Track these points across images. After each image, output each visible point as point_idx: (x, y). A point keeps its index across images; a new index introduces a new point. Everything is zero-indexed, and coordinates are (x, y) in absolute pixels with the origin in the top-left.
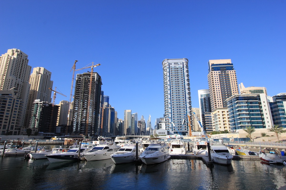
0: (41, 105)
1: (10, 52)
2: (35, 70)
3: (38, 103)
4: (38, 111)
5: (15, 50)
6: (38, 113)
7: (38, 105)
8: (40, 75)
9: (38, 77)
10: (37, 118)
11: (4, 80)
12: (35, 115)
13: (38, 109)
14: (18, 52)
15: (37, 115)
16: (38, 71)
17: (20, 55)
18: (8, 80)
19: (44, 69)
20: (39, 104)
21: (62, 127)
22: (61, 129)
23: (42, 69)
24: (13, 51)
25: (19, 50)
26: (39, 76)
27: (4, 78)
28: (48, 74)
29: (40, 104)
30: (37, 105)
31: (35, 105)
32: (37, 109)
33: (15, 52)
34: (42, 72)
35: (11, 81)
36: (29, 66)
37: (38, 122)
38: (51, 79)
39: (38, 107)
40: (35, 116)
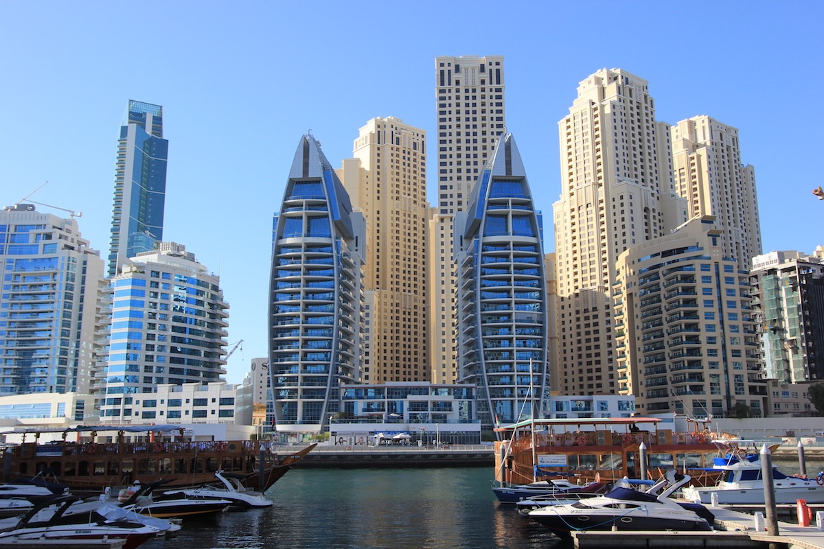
0: (792, 274)
1: (587, 91)
2: (679, 134)
3: (772, 271)
4: (784, 304)
5: (603, 74)
6: (785, 314)
7: (777, 279)
8: (702, 152)
9: (695, 161)
10: (788, 336)
11: (603, 205)
12: (777, 324)
13: (783, 294)
14: (616, 79)
15: (786, 324)
16: (687, 136)
17: (626, 87)
18: (618, 198)
19: (710, 120)
20: (779, 273)
23: (701, 122)
24: (598, 81)
25: (618, 72)
26: (699, 156)
27: (602, 197)
28: (727, 141)
29: (784, 270)
30: (771, 277)
31: (765, 281)
32: (779, 299)
33: (605, 82)
34: (703, 137)
35: (626, 201)
36: (661, 124)
37: (802, 355)
39: (778, 289)
40: (777, 330)
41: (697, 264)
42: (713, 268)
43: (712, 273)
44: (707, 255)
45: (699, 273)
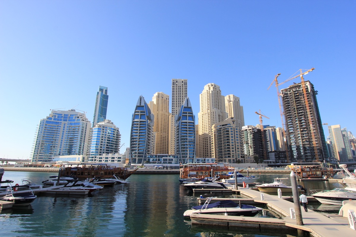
0: (251, 131)
1: (206, 88)
2: (226, 98)
3: (246, 130)
4: (249, 137)
5: (210, 84)
6: (249, 140)
7: (247, 132)
8: (232, 102)
9: (230, 105)
10: (250, 145)
11: (209, 114)
12: (247, 142)
13: (249, 135)
14: (213, 85)
15: (249, 142)
16: (228, 99)
17: (215, 87)
18: (213, 112)
19: (233, 96)
20: (248, 130)
21: (276, 153)
22: (275, 155)
23: (232, 96)
24: (209, 86)
25: (213, 84)
26: (231, 104)
27: (209, 112)
28: (237, 100)
29: (249, 130)
30: (246, 131)
31: (245, 132)
32: (248, 136)
33: (210, 86)
34: (232, 99)
35: (214, 113)
36: (223, 96)
37: (253, 149)
38: (241, 105)
39: (247, 134)
40: (247, 143)
41: (230, 128)
42: (233, 129)
43: (233, 130)
44: (232, 126)
45: (230, 130)
